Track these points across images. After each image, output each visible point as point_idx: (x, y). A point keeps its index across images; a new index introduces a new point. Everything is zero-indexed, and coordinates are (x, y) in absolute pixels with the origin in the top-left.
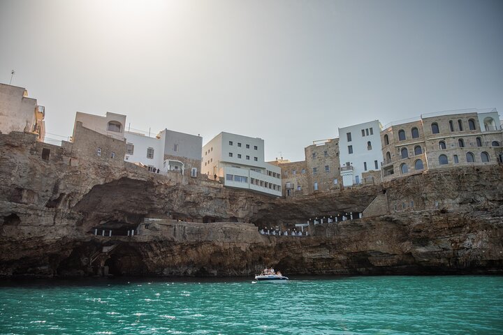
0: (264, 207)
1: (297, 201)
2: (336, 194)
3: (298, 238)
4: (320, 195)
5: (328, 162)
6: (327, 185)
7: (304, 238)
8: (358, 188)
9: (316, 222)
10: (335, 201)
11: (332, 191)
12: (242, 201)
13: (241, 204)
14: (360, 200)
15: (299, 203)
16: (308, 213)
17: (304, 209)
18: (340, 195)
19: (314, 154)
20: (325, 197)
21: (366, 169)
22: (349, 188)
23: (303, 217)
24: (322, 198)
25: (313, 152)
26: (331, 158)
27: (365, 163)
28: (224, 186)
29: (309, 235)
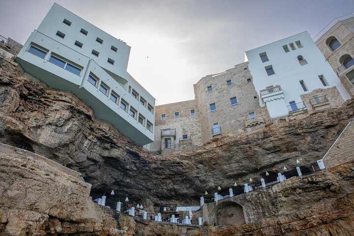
0: (116, 153)
1: (182, 157)
2: (257, 134)
3: (184, 230)
4: (226, 141)
5: (234, 92)
6: (238, 123)
7: (196, 232)
8: (300, 117)
9: (218, 198)
10: (257, 149)
11: (249, 129)
12: (58, 111)
13: (54, 117)
14: (309, 139)
15: (185, 162)
16: (203, 182)
17: (194, 173)
18: (266, 135)
19: (210, 87)
20: (236, 143)
21: (305, 90)
22: (282, 120)
23: (191, 191)
24: (229, 147)
25: (209, 85)
26: (240, 86)
27: (302, 83)
28: (16, 60)
29: (205, 224)
